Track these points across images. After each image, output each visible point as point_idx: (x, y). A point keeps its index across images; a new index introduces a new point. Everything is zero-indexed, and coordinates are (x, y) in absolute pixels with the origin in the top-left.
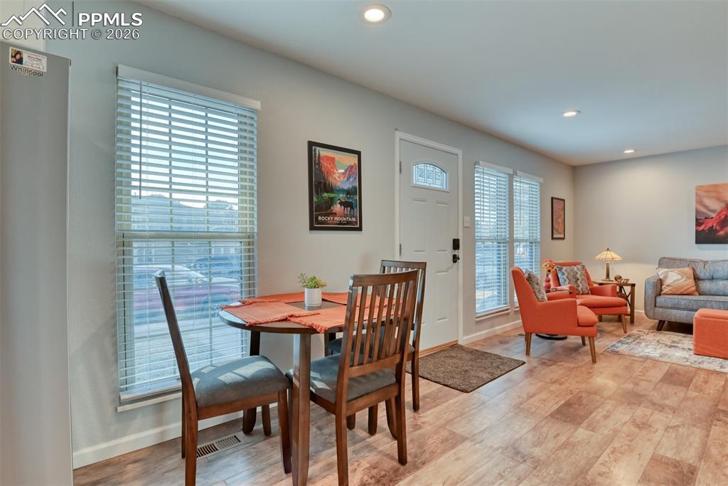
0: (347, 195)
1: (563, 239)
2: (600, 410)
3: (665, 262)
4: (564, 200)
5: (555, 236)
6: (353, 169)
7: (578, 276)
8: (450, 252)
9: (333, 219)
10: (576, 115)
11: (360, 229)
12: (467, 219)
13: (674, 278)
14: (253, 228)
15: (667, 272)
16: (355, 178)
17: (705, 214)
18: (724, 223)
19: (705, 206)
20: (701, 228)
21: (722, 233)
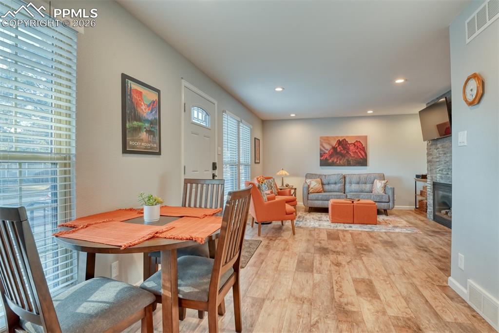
0: (151, 125)
1: (259, 163)
2: (315, 261)
3: (309, 176)
4: (259, 140)
5: (256, 161)
6: (155, 104)
7: (272, 185)
8: (211, 172)
9: (141, 144)
10: (282, 91)
11: (159, 153)
12: (219, 148)
13: (314, 184)
14: (70, 149)
15: (311, 181)
16: (156, 112)
17: (324, 151)
18: (331, 156)
19: (324, 147)
20: (322, 158)
21: (330, 161)
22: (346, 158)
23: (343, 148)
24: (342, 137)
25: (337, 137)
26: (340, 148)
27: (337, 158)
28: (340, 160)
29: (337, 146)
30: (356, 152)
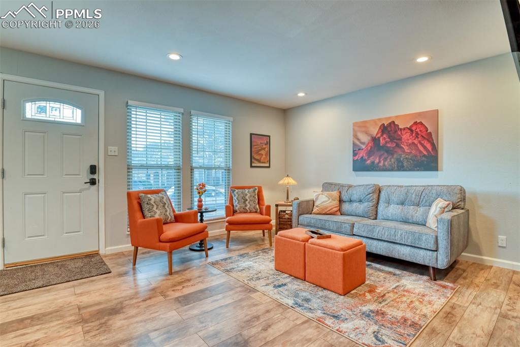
1: (269, 167)
4: (269, 136)
7: (247, 197)
8: (87, 177)
13: (323, 200)
15: (320, 195)
17: (358, 146)
18: (370, 153)
19: (358, 139)
20: (356, 158)
21: (369, 162)
22: (395, 156)
23: (389, 138)
24: (387, 119)
25: (380, 120)
26: (385, 139)
27: (380, 158)
28: (385, 159)
29: (379, 135)
30: (413, 143)
